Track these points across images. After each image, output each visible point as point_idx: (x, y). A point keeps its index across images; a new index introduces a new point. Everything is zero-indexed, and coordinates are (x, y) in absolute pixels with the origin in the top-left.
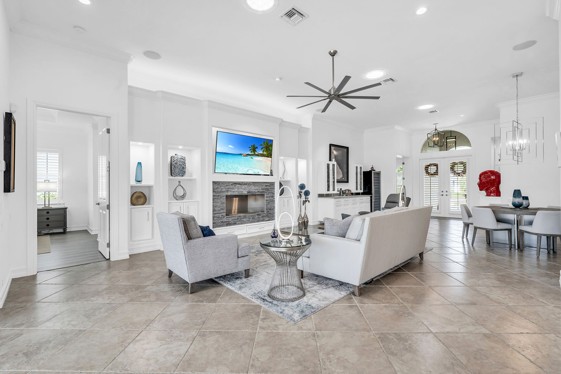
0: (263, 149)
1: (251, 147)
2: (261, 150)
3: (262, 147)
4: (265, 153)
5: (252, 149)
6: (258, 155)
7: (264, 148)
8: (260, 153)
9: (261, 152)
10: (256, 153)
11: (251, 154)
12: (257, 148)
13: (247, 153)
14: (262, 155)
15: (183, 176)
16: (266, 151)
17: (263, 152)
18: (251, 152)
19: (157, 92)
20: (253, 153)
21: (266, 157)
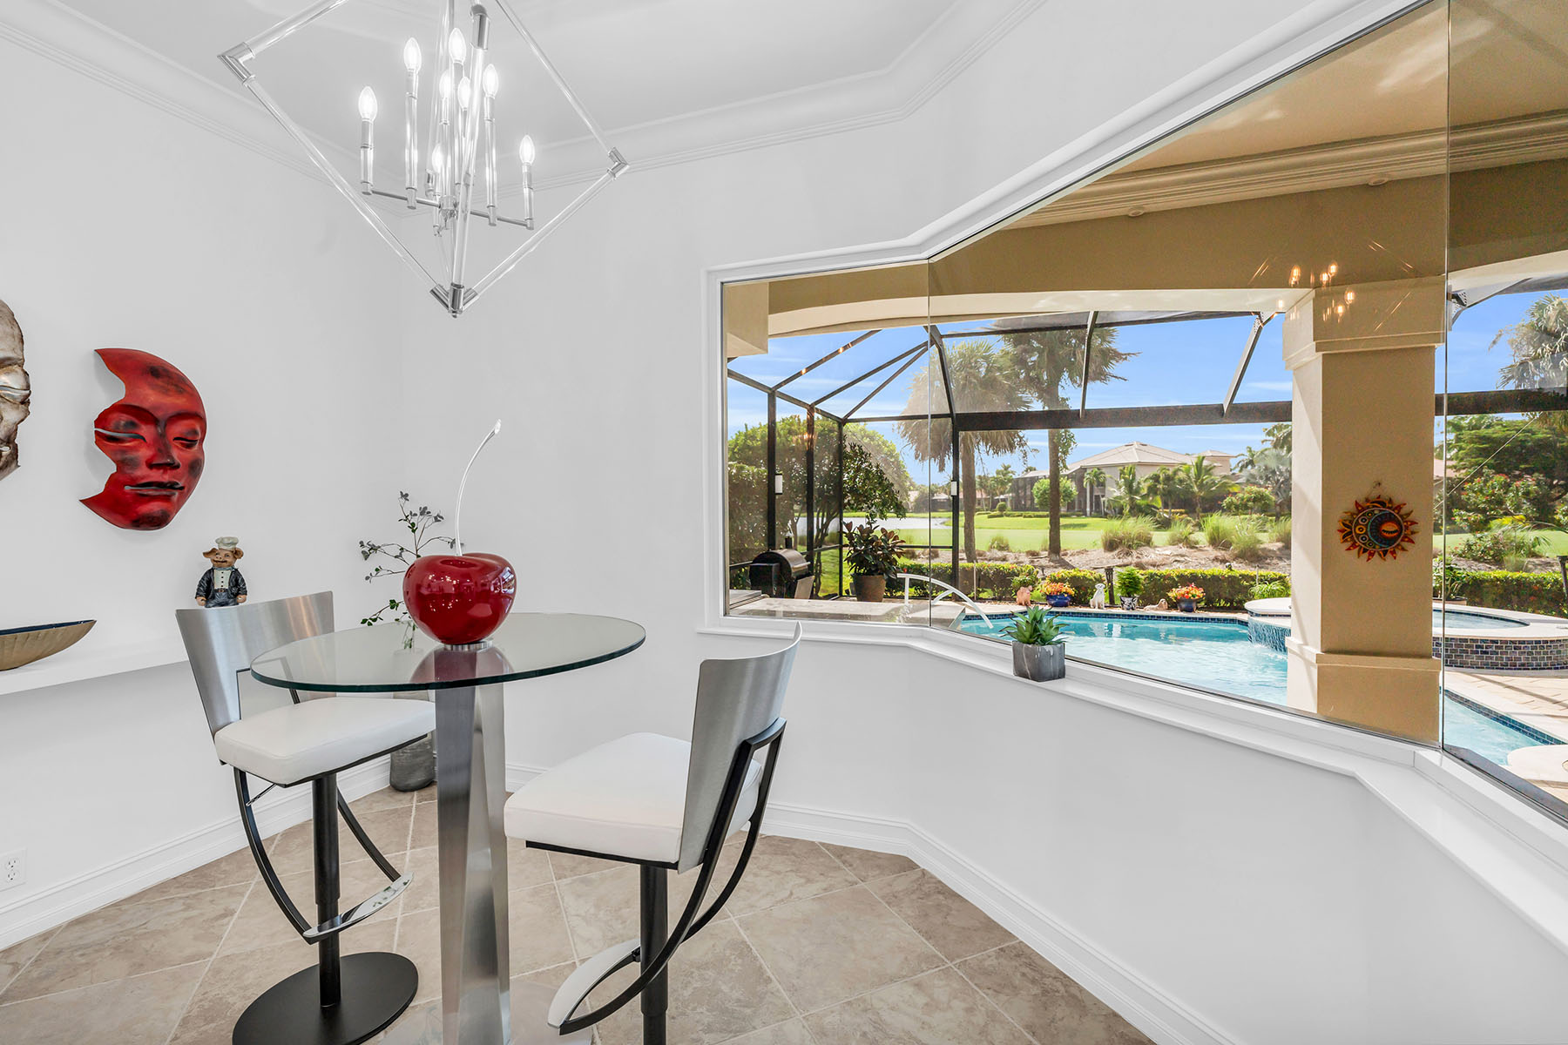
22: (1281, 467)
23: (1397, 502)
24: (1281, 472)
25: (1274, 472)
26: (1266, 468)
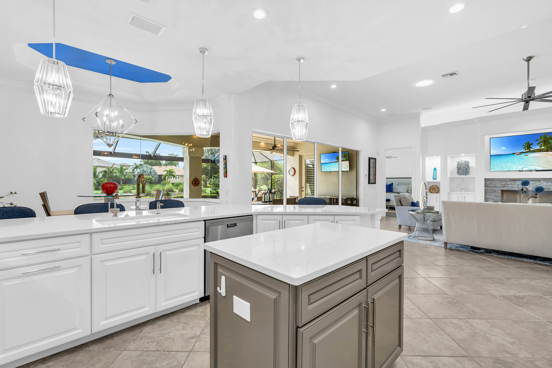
0: (540, 144)
1: (525, 145)
2: (538, 145)
3: (538, 142)
4: (543, 148)
5: (526, 147)
6: (534, 151)
7: (541, 142)
8: (536, 149)
9: (538, 148)
10: (531, 150)
11: (525, 151)
12: (532, 144)
13: (520, 152)
14: (540, 151)
15: (466, 175)
16: (544, 146)
17: (541, 146)
18: (525, 150)
19: (439, 125)
20: (527, 150)
21: (545, 152)
22: (147, 170)
23: (198, 178)
24: (147, 172)
25: (145, 172)
26: (143, 170)
